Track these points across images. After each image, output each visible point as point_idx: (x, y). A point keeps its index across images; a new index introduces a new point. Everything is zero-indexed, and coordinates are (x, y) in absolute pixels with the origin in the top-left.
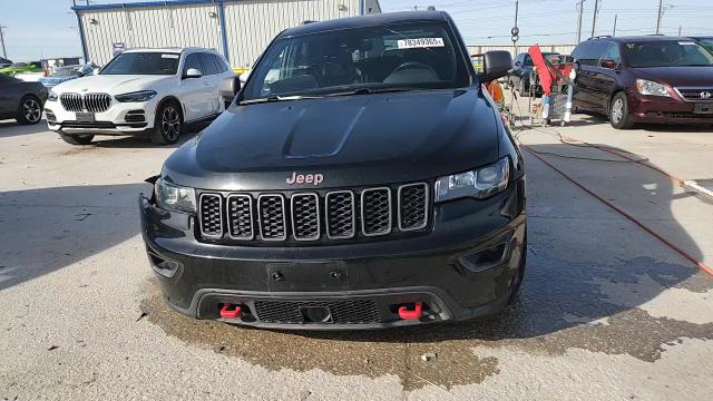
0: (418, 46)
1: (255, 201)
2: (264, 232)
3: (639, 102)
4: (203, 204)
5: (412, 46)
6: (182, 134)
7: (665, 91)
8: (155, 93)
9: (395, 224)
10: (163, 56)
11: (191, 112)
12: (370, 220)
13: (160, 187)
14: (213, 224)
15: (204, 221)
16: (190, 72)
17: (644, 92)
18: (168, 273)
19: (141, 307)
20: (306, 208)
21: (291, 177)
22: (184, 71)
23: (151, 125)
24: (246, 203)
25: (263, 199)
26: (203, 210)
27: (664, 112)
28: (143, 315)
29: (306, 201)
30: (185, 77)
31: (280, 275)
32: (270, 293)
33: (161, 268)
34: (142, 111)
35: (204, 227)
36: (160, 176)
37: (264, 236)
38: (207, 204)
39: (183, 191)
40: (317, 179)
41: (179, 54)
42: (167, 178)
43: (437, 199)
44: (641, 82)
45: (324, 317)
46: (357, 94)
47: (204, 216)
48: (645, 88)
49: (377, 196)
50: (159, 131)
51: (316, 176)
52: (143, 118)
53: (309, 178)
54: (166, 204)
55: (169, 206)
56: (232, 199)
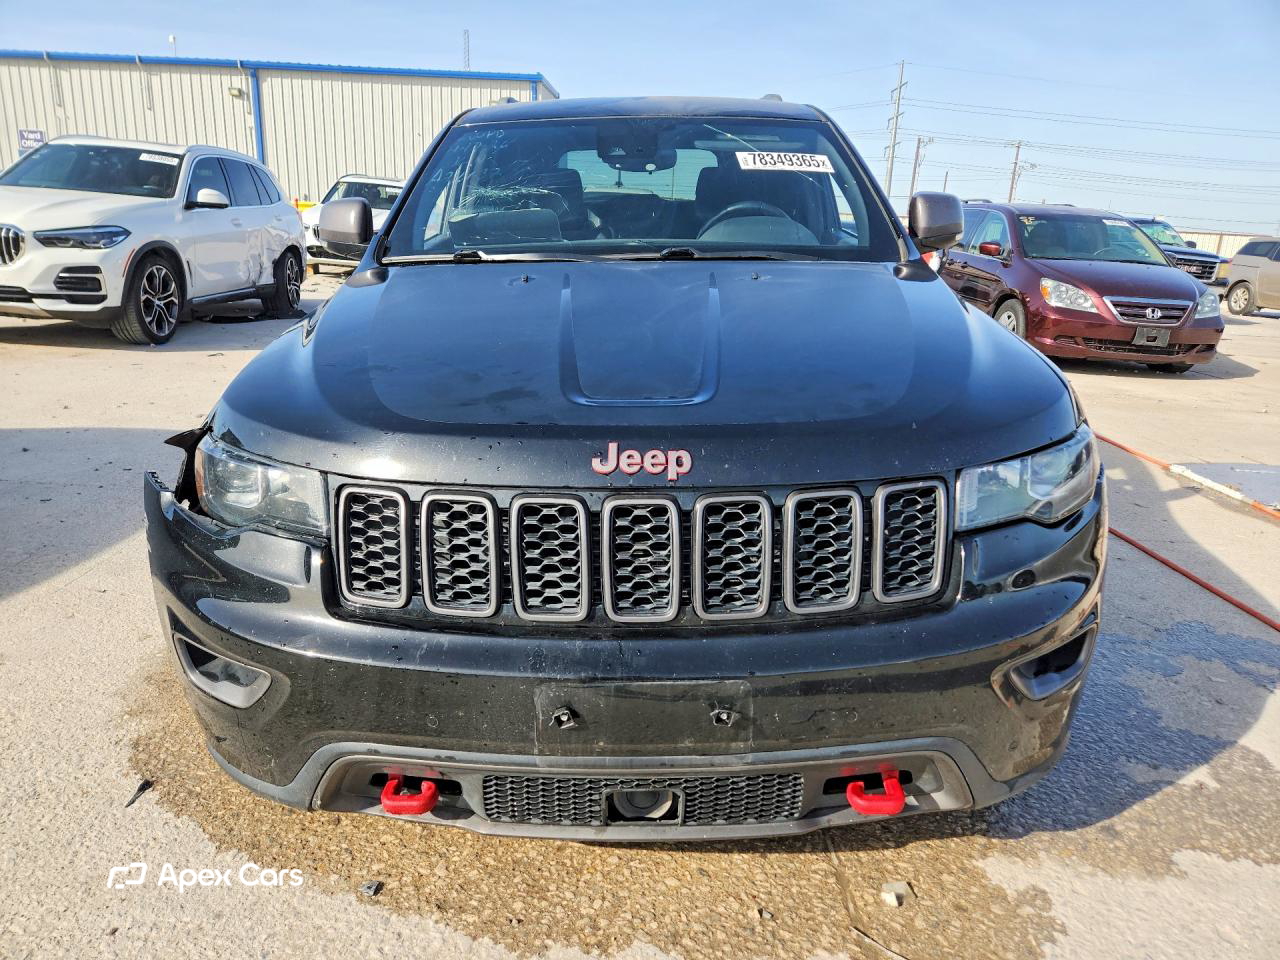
0: (779, 167)
1: (502, 514)
2: (527, 594)
3: (1044, 319)
4: (350, 516)
5: (769, 167)
6: (181, 322)
7: (1087, 302)
8: (127, 233)
9: (866, 584)
10: (144, 157)
11: (205, 279)
12: (808, 571)
13: (211, 460)
14: (377, 571)
15: (351, 562)
16: (204, 195)
17: (1053, 302)
18: (235, 695)
19: (135, 763)
20: (642, 537)
21: (604, 456)
22: (191, 192)
23: (114, 299)
24: (477, 518)
25: (526, 511)
26: (350, 532)
27: (1085, 339)
28: (146, 786)
29: (643, 520)
30: (191, 205)
31: (574, 715)
32: (538, 759)
33: (212, 677)
34: (96, 270)
35: (352, 577)
36: (207, 429)
37: (526, 608)
38: (358, 516)
39: (277, 476)
40: (675, 463)
41: (181, 158)
42: (229, 438)
43: (962, 523)
44: (1047, 284)
45: (656, 805)
46: (664, 258)
47: (351, 547)
48: (1057, 295)
49: (826, 512)
50: (133, 316)
51: (673, 455)
52: (96, 285)
53: (653, 461)
54: (227, 507)
55: (239, 511)
56: (436, 507)
